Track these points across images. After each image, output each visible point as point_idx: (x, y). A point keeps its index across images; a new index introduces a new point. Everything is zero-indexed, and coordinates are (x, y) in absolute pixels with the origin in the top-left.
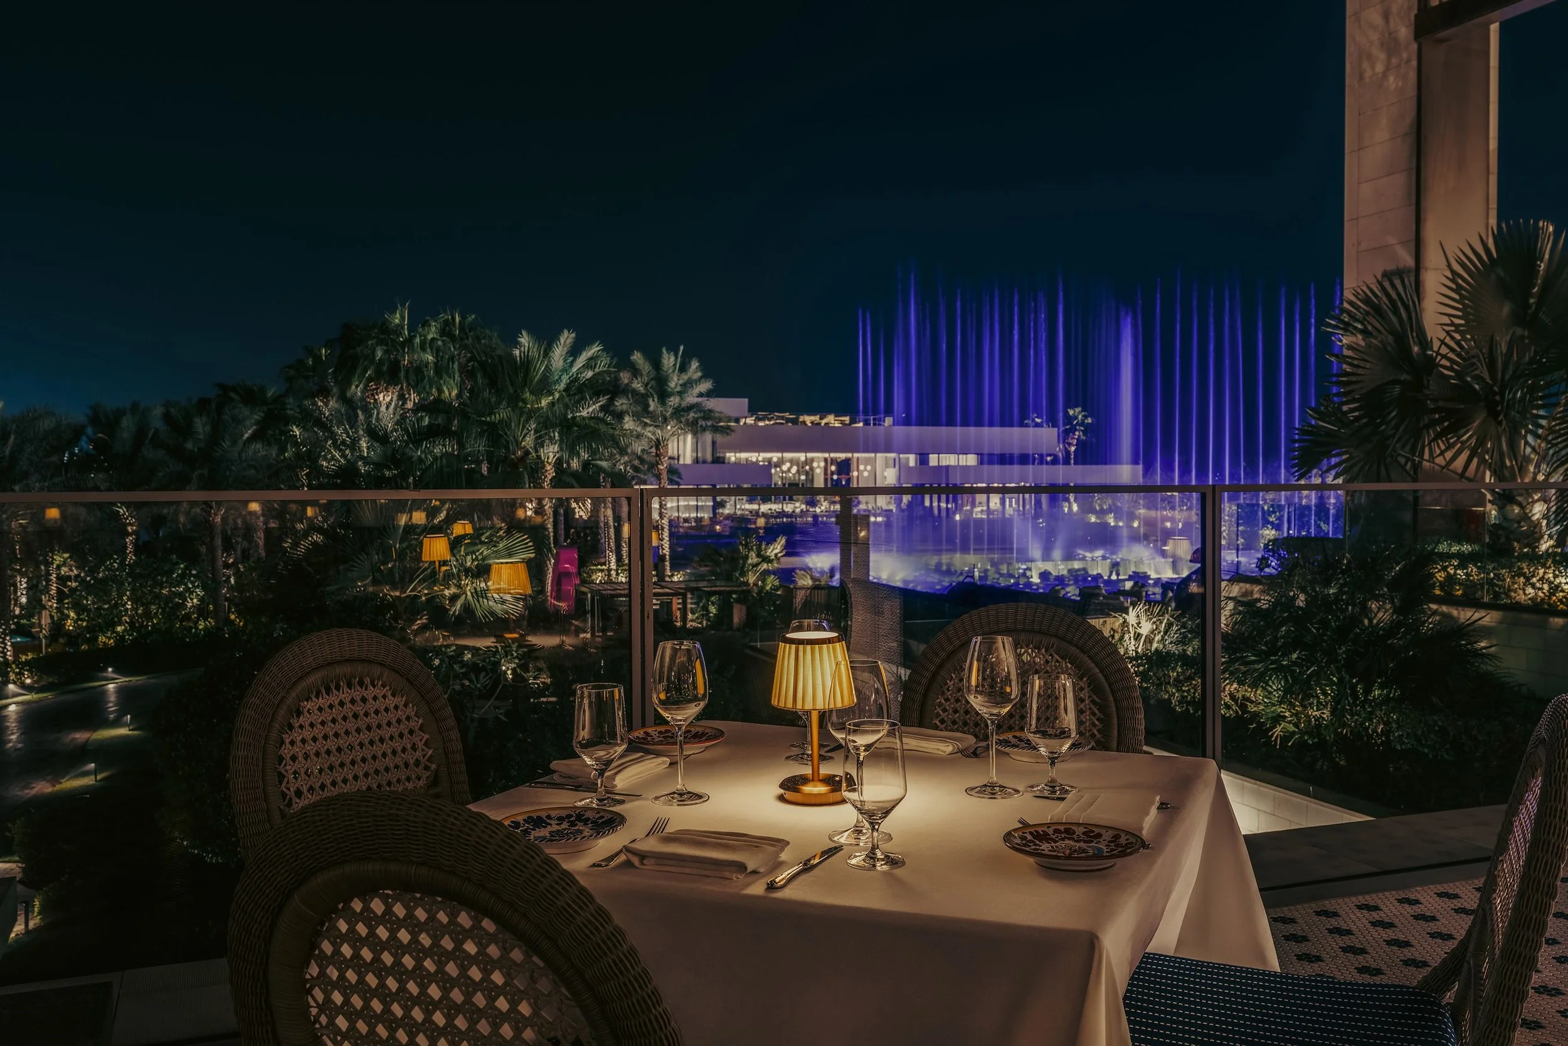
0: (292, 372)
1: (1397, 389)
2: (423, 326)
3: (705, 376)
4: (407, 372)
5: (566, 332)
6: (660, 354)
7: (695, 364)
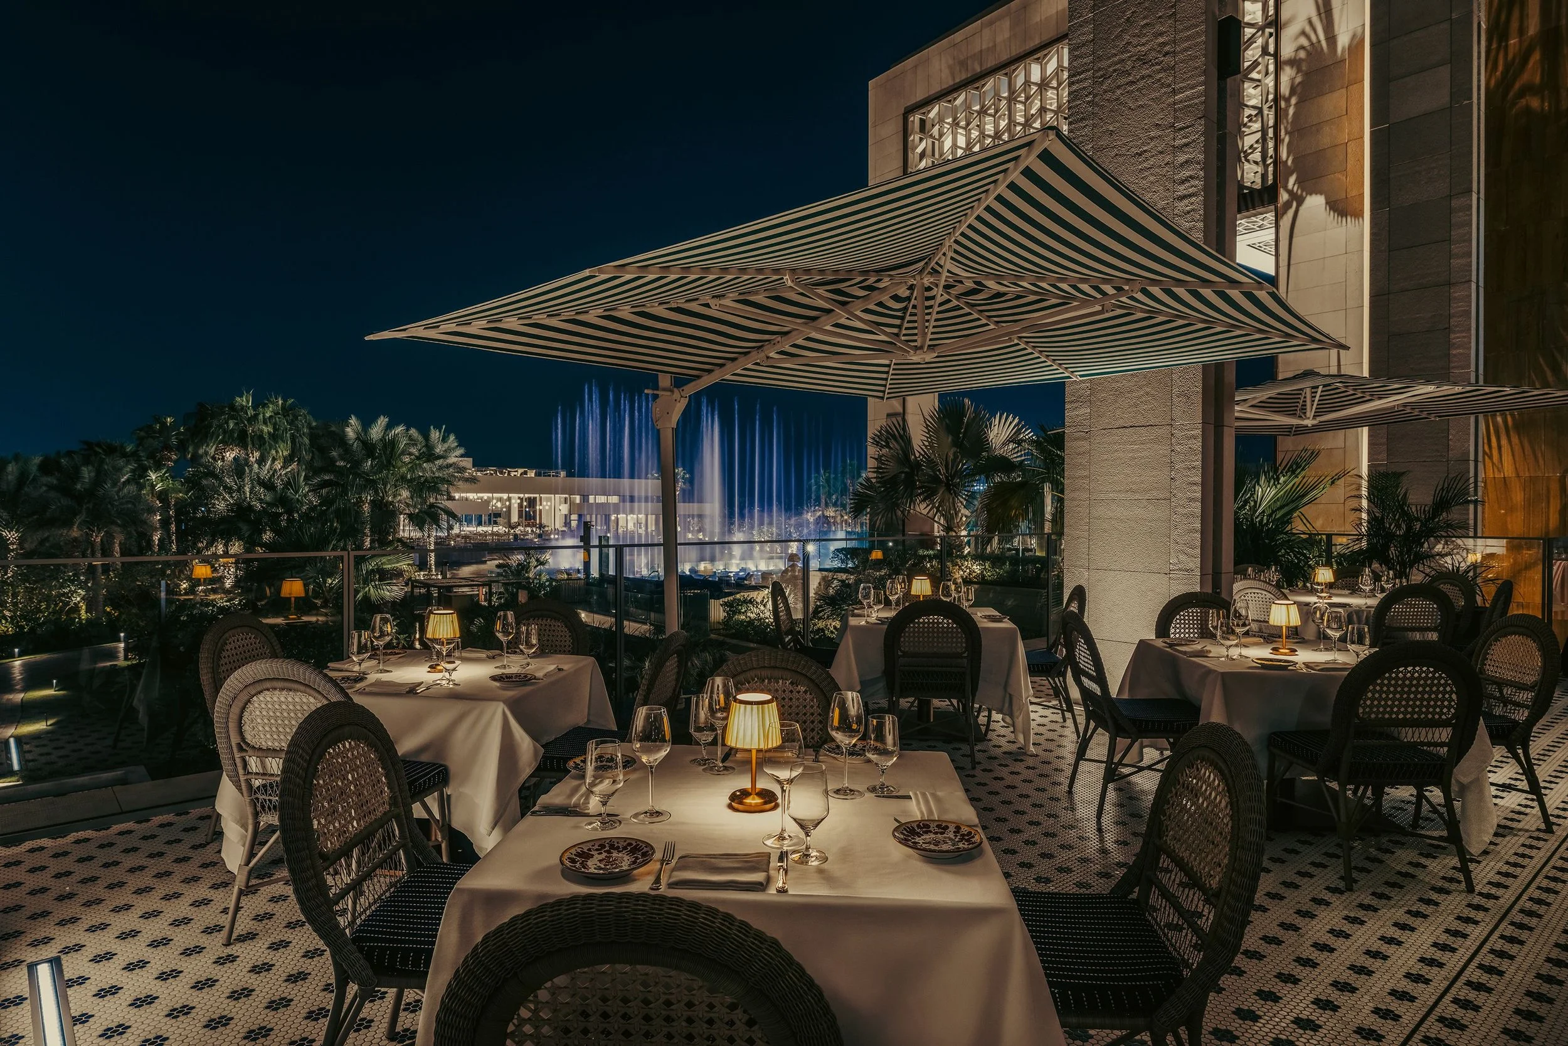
0: (142, 434)
1: (903, 475)
2: (263, 407)
3: (459, 445)
4: (252, 438)
5: (382, 417)
6: (429, 430)
7: (452, 437)
